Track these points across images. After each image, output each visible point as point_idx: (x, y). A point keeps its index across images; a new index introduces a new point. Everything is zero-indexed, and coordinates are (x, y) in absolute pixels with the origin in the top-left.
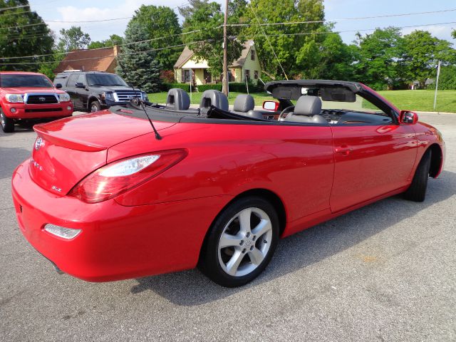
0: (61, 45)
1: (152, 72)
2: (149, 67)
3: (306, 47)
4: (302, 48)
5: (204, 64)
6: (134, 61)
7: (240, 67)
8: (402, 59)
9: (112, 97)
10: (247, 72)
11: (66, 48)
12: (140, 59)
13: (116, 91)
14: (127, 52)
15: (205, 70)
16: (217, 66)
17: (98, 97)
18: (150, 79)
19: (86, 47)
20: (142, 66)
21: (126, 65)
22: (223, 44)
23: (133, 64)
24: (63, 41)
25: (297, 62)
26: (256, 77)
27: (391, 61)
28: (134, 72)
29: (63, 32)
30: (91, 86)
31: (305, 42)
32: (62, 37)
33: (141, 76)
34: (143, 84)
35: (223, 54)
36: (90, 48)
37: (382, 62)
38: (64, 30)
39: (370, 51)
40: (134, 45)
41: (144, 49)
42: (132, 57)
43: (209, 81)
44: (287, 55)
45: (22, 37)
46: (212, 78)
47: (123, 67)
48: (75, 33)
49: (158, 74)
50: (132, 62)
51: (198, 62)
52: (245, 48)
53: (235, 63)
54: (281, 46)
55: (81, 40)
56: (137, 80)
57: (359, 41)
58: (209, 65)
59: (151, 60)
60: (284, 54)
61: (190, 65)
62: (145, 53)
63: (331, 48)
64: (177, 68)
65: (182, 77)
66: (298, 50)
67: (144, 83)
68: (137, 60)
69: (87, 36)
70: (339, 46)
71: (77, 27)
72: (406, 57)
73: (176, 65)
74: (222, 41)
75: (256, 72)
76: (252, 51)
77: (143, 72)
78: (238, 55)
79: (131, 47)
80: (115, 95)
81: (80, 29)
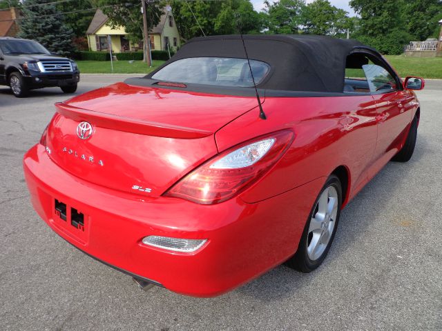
1: (63, 38)
2: (58, 33)
3: (223, 13)
4: (219, 14)
5: (121, 31)
6: (40, 26)
7: (159, 34)
8: (306, 27)
10: (166, 39)
12: (47, 24)
13: (41, 60)
14: (31, 16)
15: (122, 36)
16: (136, 32)
17: (18, 67)
18: (61, 46)
20: (50, 31)
21: (30, 30)
22: (142, 8)
23: (39, 30)
25: (215, 28)
26: (175, 44)
27: (297, 29)
28: (41, 38)
30: (8, 54)
31: (222, 8)
33: (50, 43)
35: (142, 20)
37: (289, 30)
39: (278, 18)
40: (37, 7)
41: (51, 12)
42: (35, 22)
43: (127, 48)
44: (205, 22)
46: (131, 46)
47: (27, 32)
49: (69, 40)
50: (38, 28)
51: (114, 28)
52: (164, 13)
53: (155, 30)
54: (199, 13)
57: (268, 9)
58: (126, 31)
59: (60, 25)
60: (202, 21)
61: (106, 30)
62: (52, 17)
63: (244, 15)
64: (90, 34)
65: (97, 45)
66: (215, 17)
68: (44, 24)
70: (251, 13)
72: (310, 25)
73: (88, 31)
74: (141, 6)
75: (175, 39)
76: (170, 17)
77: (52, 38)
78: (157, 21)
79: (34, 9)
80: (41, 65)
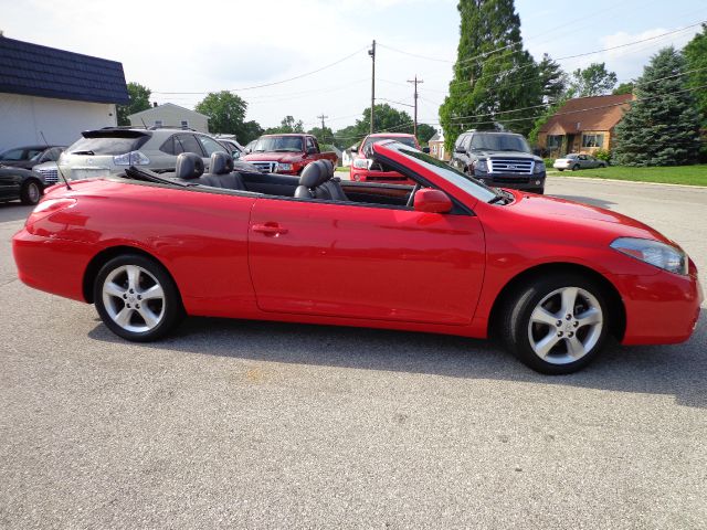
0: (571, 92)
1: (682, 129)
2: (676, 121)
6: (648, 112)
9: (486, 167)
11: (577, 95)
12: (661, 108)
13: (492, 158)
18: (675, 141)
20: (663, 119)
21: (633, 119)
23: (647, 117)
24: (576, 86)
28: (644, 130)
29: (577, 74)
32: (574, 80)
33: (658, 136)
34: (657, 150)
38: (579, 70)
40: (655, 84)
41: (675, 89)
42: (647, 104)
45: (504, 86)
47: (629, 122)
48: (596, 72)
49: (691, 132)
50: (645, 114)
55: (602, 83)
56: (649, 142)
59: (683, 109)
62: (672, 98)
67: (661, 149)
68: (656, 109)
69: (613, 75)
71: (600, 63)
77: (662, 130)
80: (490, 164)
81: (603, 66)
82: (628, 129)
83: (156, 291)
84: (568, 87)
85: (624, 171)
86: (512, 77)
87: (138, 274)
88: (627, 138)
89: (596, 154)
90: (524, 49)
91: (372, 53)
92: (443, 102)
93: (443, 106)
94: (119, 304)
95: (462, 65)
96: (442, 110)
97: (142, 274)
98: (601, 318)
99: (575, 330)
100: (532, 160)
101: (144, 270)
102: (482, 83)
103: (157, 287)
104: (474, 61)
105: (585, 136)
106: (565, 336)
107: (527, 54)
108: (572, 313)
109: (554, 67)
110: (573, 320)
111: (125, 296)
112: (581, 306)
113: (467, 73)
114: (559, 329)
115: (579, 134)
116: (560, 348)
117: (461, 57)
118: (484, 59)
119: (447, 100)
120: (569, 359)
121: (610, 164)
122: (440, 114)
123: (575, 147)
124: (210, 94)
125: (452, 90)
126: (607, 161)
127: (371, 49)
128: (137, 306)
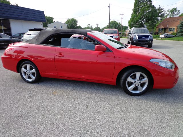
0: (166, 16)
11: (168, 17)
13: (138, 35)
19: (178, 16)
24: (168, 14)
29: (168, 11)
32: (167, 13)
36: (180, 16)
38: (169, 10)
47: (182, 24)
48: (174, 10)
55: (176, 13)
69: (179, 11)
71: (175, 8)
80: (137, 37)
81: (176, 8)
82: (182, 26)
83: (34, 71)
84: (166, 15)
85: (180, 38)
86: (149, 12)
87: (29, 66)
88: (181, 29)
89: (172, 34)
90: (153, 5)
91: (109, 7)
92: (129, 20)
93: (129, 21)
94: (25, 73)
95: (135, 10)
96: (129, 22)
97: (30, 66)
98: (147, 81)
99: (140, 84)
100: (149, 35)
101: (31, 65)
102: (140, 14)
103: (34, 70)
104: (138, 8)
105: (169, 29)
106: (137, 85)
107: (154, 6)
108: (139, 79)
109: (162, 9)
110: (139, 81)
111: (26, 72)
112: (142, 77)
113: (136, 12)
114: (135, 83)
115: (168, 28)
116: (136, 89)
117: (135, 7)
118: (141, 8)
119: (131, 19)
120: (138, 92)
121: (176, 36)
122: (128, 23)
123: (166, 32)
124: (69, 19)
125: (132, 16)
126: (176, 35)
127: (109, 6)
128: (29, 74)
